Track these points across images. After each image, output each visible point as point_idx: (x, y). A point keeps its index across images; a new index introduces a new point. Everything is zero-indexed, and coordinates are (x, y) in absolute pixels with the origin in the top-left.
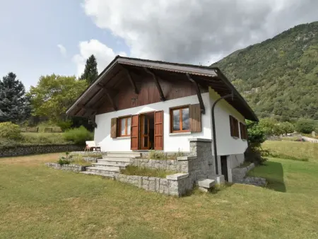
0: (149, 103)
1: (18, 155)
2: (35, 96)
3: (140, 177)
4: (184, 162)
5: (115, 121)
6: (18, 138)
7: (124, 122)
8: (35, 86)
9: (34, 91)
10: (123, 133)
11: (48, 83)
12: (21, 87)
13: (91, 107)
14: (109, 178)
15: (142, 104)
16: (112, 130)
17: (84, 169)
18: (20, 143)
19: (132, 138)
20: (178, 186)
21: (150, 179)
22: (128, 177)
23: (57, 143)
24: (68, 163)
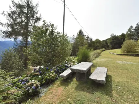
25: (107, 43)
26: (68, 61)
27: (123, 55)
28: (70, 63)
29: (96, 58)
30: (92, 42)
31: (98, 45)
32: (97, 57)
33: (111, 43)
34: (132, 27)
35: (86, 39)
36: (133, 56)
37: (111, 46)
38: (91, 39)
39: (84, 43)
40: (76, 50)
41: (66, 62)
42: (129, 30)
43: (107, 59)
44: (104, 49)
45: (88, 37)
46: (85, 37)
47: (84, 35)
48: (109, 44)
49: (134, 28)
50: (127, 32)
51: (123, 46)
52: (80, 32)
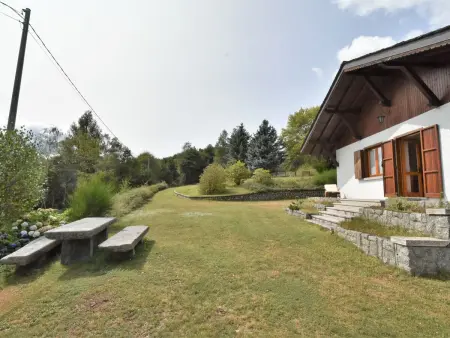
0: (411, 116)
1: (270, 199)
2: (286, 139)
3: (359, 233)
4: (440, 219)
5: (359, 156)
6: (269, 183)
7: (373, 154)
8: (286, 128)
9: (285, 133)
10: (374, 171)
11: (297, 121)
12: (274, 131)
13: (328, 140)
14: (327, 229)
15: (398, 120)
16: (356, 169)
17: (309, 216)
18: (270, 188)
19: (384, 179)
20: (409, 255)
21: (371, 238)
22: (347, 231)
23: (306, 188)
24: (297, 209)
25: (173, 168)
26: (31, 221)
27: (202, 198)
28: (39, 227)
29: (134, 209)
30: (129, 160)
31: (148, 170)
32: (138, 206)
33: (184, 168)
34: (225, 133)
35: (110, 147)
36: (218, 199)
37: (182, 177)
38: (128, 152)
39: (101, 163)
40: (64, 185)
41: (25, 224)
42: (221, 140)
43: (162, 210)
44: (163, 184)
45: (116, 145)
46: (105, 141)
47: (103, 133)
48: (179, 171)
49: (229, 136)
50: (217, 145)
51: (203, 178)
52: (86, 121)
